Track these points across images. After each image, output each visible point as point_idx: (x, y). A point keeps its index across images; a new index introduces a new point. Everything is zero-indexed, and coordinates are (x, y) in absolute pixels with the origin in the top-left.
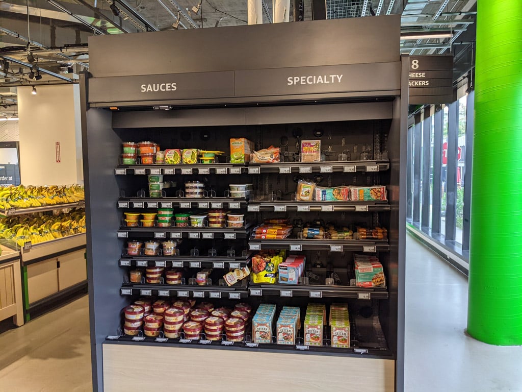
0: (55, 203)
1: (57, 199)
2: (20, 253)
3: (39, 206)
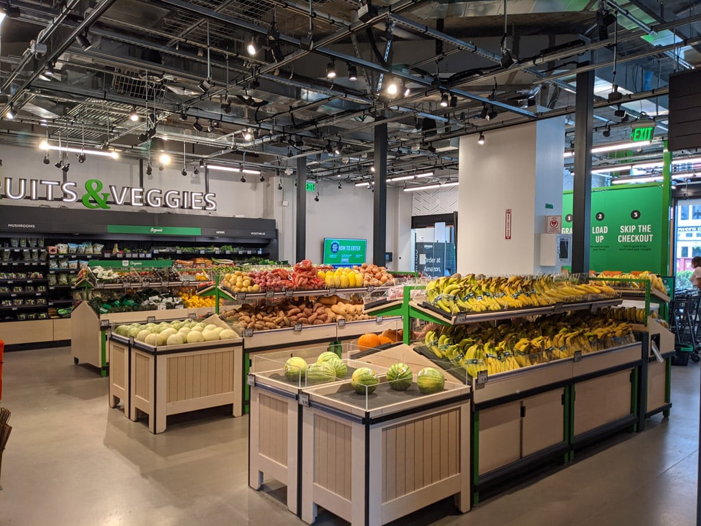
0: (521, 306)
1: (523, 299)
2: (471, 388)
3: (498, 311)
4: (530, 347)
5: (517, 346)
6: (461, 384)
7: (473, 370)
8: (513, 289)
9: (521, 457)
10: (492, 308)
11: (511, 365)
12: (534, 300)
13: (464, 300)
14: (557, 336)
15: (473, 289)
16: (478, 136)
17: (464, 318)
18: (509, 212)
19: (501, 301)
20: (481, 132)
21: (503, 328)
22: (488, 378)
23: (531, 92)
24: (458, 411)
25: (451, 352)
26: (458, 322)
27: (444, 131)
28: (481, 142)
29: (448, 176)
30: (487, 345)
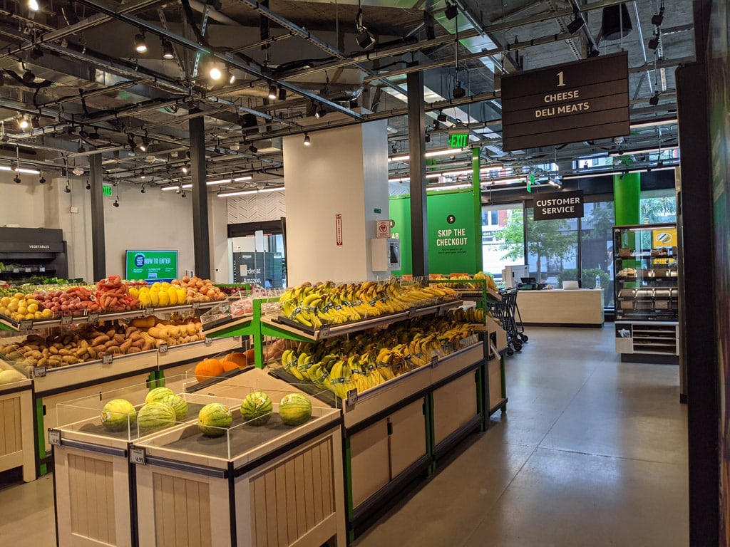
0: (379, 314)
1: (380, 307)
2: (342, 411)
3: (359, 321)
4: (393, 356)
5: (379, 358)
6: (329, 407)
7: (342, 390)
8: (369, 295)
9: (390, 480)
10: (352, 318)
11: (375, 380)
12: (389, 306)
13: (325, 311)
14: (413, 343)
15: (332, 298)
16: (303, 136)
17: (327, 331)
18: (339, 217)
19: (361, 311)
20: (306, 133)
21: (360, 339)
22: (358, 397)
23: (354, 94)
24: (329, 441)
25: (315, 371)
26: (322, 337)
27: (265, 131)
28: (307, 144)
29: (266, 181)
30: (350, 360)
